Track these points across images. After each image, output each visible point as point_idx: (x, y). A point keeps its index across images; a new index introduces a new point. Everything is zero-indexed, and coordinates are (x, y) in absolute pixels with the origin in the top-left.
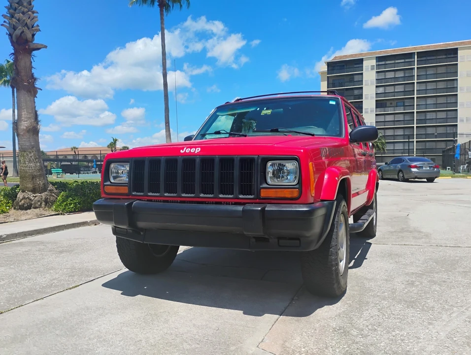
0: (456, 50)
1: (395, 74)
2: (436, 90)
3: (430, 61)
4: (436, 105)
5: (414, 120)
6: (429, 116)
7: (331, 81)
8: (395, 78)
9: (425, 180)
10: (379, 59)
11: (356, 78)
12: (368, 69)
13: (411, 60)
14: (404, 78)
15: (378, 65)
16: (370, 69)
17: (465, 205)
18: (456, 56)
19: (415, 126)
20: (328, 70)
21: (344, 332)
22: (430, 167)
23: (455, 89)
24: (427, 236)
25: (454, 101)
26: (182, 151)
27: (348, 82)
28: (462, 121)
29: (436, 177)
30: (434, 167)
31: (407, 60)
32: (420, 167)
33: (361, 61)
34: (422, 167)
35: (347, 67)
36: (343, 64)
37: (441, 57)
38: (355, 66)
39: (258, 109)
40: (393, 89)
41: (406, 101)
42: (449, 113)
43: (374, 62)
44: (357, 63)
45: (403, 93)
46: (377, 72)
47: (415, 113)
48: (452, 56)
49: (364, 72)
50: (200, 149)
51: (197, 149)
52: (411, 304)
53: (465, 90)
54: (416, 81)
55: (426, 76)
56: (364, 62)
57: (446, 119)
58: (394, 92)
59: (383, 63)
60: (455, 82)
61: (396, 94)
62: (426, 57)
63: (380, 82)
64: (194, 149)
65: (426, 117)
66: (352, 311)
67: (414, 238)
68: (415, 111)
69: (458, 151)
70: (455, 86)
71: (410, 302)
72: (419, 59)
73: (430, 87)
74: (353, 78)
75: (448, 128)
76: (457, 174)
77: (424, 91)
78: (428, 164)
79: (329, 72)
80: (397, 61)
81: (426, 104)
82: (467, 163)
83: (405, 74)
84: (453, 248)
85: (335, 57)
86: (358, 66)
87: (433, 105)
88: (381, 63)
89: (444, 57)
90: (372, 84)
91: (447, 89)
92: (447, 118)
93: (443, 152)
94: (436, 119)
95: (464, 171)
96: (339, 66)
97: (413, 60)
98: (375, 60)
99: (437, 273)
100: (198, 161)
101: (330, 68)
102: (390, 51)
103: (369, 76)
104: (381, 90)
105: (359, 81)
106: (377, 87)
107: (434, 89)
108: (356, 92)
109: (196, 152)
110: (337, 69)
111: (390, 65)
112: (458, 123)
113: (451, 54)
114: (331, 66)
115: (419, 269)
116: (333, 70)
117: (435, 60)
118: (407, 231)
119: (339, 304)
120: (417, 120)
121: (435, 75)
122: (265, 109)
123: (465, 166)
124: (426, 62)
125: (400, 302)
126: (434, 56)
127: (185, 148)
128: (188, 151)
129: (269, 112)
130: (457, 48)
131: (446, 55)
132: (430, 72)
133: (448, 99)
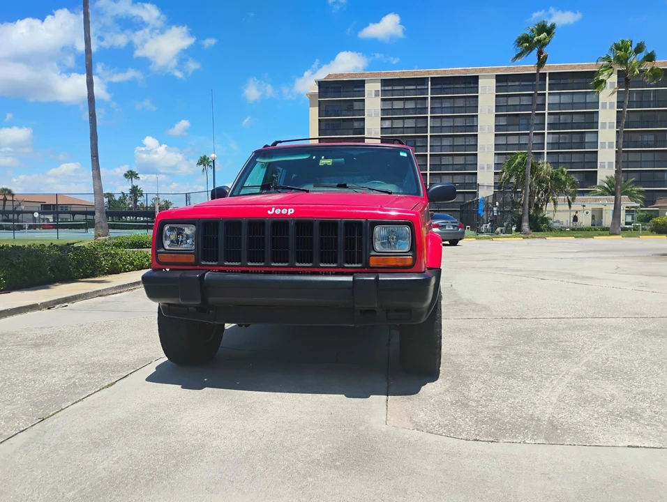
0: (477, 77)
1: (404, 103)
2: (453, 128)
3: (446, 90)
4: (453, 147)
5: (427, 165)
6: (445, 161)
7: (323, 108)
8: (404, 109)
9: (448, 243)
10: (385, 82)
11: (357, 106)
12: (371, 94)
13: (423, 87)
14: (415, 110)
15: (384, 90)
16: (373, 96)
17: (507, 273)
18: (476, 85)
19: (428, 172)
20: (319, 92)
21: (463, 404)
22: (454, 226)
23: (475, 128)
24: (486, 308)
25: (473, 143)
26: (269, 212)
27: (345, 110)
28: (482, 168)
29: (460, 239)
30: (458, 227)
31: (419, 87)
32: (442, 226)
33: (361, 84)
34: (444, 226)
35: (345, 90)
36: (340, 85)
37: (459, 86)
38: (355, 89)
39: (314, 157)
40: (402, 123)
41: (417, 139)
42: (468, 157)
43: (378, 86)
44: (357, 86)
45: (414, 129)
46: (383, 100)
47: (428, 156)
48: (472, 85)
49: (366, 98)
50: (293, 210)
51: (289, 210)
52: (510, 375)
53: (486, 129)
54: (429, 115)
55: (442, 109)
56: (367, 85)
57: (464, 166)
58: (403, 128)
59: (390, 88)
60: (475, 118)
61: (405, 130)
62: (441, 84)
63: (386, 114)
64: (286, 210)
65: (441, 162)
66: (457, 386)
67: (474, 310)
68: (429, 153)
69: (481, 207)
70: (475, 124)
71: (508, 373)
72: (433, 87)
73: (446, 123)
74: (352, 105)
75: (467, 177)
76: (480, 236)
77: (439, 129)
78: (452, 222)
79: (321, 94)
80: (406, 88)
81: (442, 146)
82: (491, 221)
83: (416, 104)
84: (519, 320)
85: (329, 75)
86: (358, 89)
87: (449, 147)
88: (387, 88)
89: (463, 86)
90: (376, 115)
91: (466, 128)
92: (465, 164)
93: (461, 207)
94: (453, 164)
95: (487, 231)
96: (334, 87)
97: (426, 87)
98: (380, 84)
99: (517, 345)
100: (292, 224)
101: (322, 90)
102: (398, 73)
103: (373, 104)
104: (387, 124)
105: (360, 110)
106: (382, 119)
107: (450, 126)
108: (356, 125)
109: (289, 214)
110: (331, 92)
111: (399, 92)
112: (478, 171)
113: (470, 83)
114: (324, 86)
115: (498, 342)
116: (326, 92)
117: (452, 90)
118: (462, 304)
119: (439, 381)
120: (430, 165)
121: (452, 109)
122: (323, 157)
123: (488, 225)
124: (442, 91)
125: (498, 374)
126: (450, 84)
127: (273, 209)
128: (278, 211)
129: (329, 162)
130: (478, 76)
131: (465, 83)
132: (446, 104)
133: (467, 140)
